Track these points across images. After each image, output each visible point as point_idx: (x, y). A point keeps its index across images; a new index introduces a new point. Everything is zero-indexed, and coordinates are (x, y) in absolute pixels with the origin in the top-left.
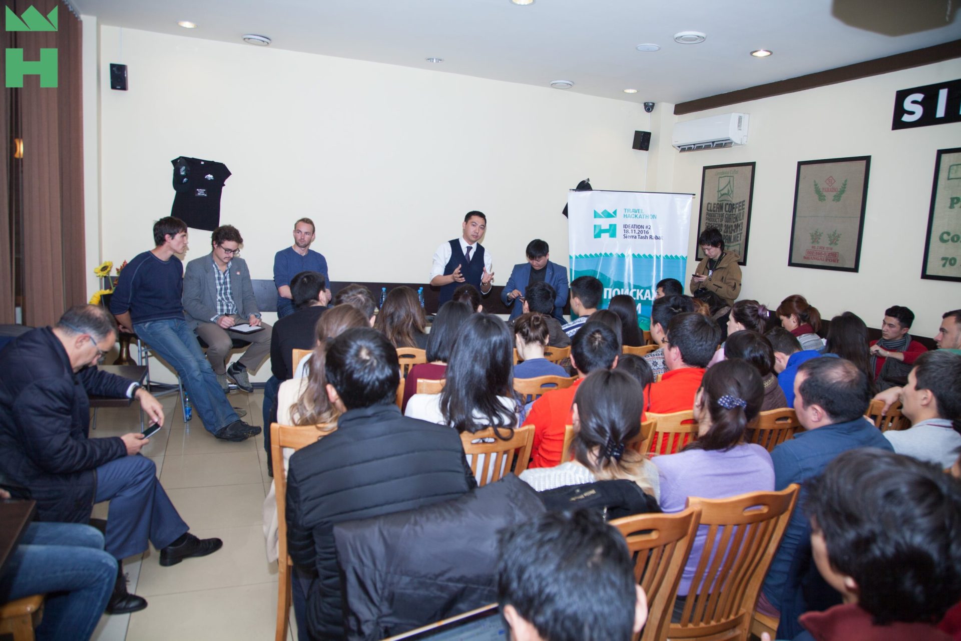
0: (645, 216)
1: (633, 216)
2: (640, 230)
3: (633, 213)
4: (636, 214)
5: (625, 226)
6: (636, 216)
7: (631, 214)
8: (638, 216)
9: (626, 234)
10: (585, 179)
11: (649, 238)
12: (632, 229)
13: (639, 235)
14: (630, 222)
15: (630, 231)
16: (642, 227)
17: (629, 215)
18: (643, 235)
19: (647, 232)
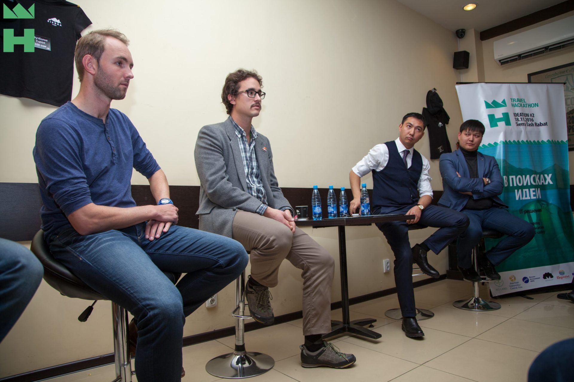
0: (527, 105)
1: (519, 105)
2: (527, 118)
3: (518, 102)
4: (521, 103)
5: (516, 115)
6: (521, 105)
7: (517, 103)
8: (522, 105)
9: (517, 122)
10: (431, 88)
11: (534, 125)
12: (521, 117)
13: (527, 123)
14: (518, 110)
15: (520, 119)
16: (527, 115)
17: (515, 104)
18: (530, 122)
19: (532, 120)
